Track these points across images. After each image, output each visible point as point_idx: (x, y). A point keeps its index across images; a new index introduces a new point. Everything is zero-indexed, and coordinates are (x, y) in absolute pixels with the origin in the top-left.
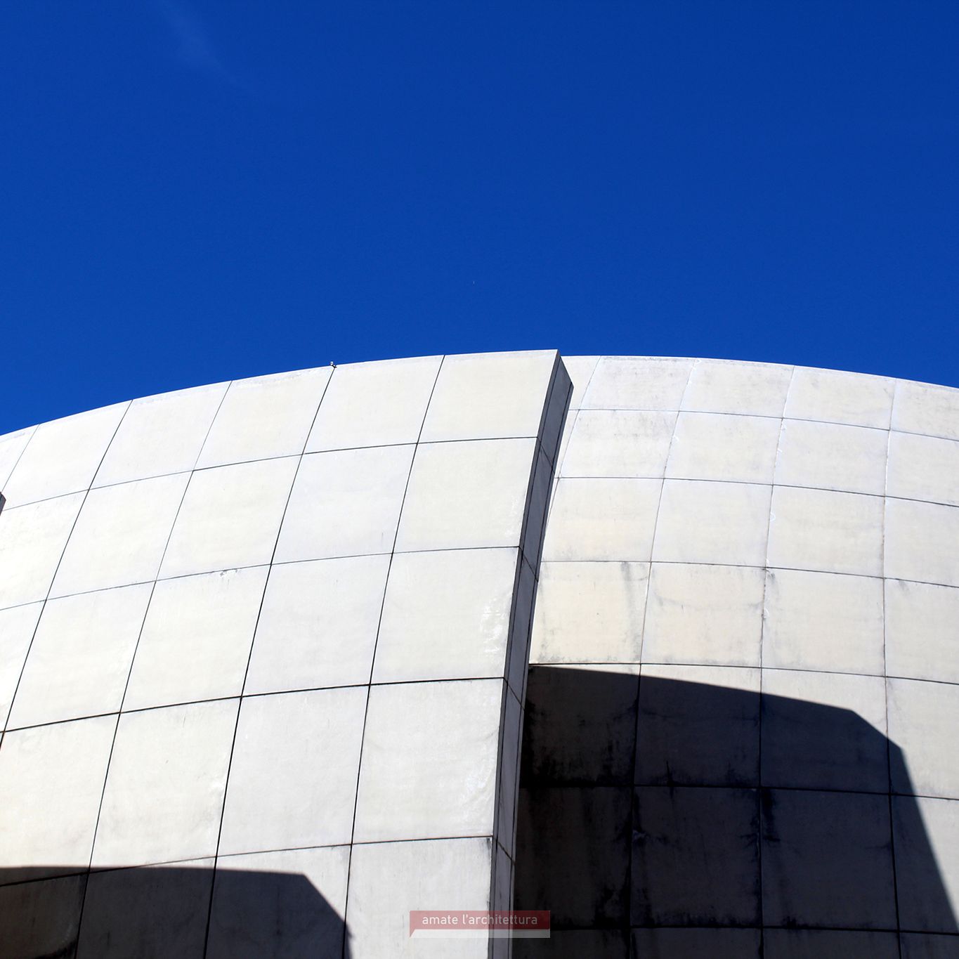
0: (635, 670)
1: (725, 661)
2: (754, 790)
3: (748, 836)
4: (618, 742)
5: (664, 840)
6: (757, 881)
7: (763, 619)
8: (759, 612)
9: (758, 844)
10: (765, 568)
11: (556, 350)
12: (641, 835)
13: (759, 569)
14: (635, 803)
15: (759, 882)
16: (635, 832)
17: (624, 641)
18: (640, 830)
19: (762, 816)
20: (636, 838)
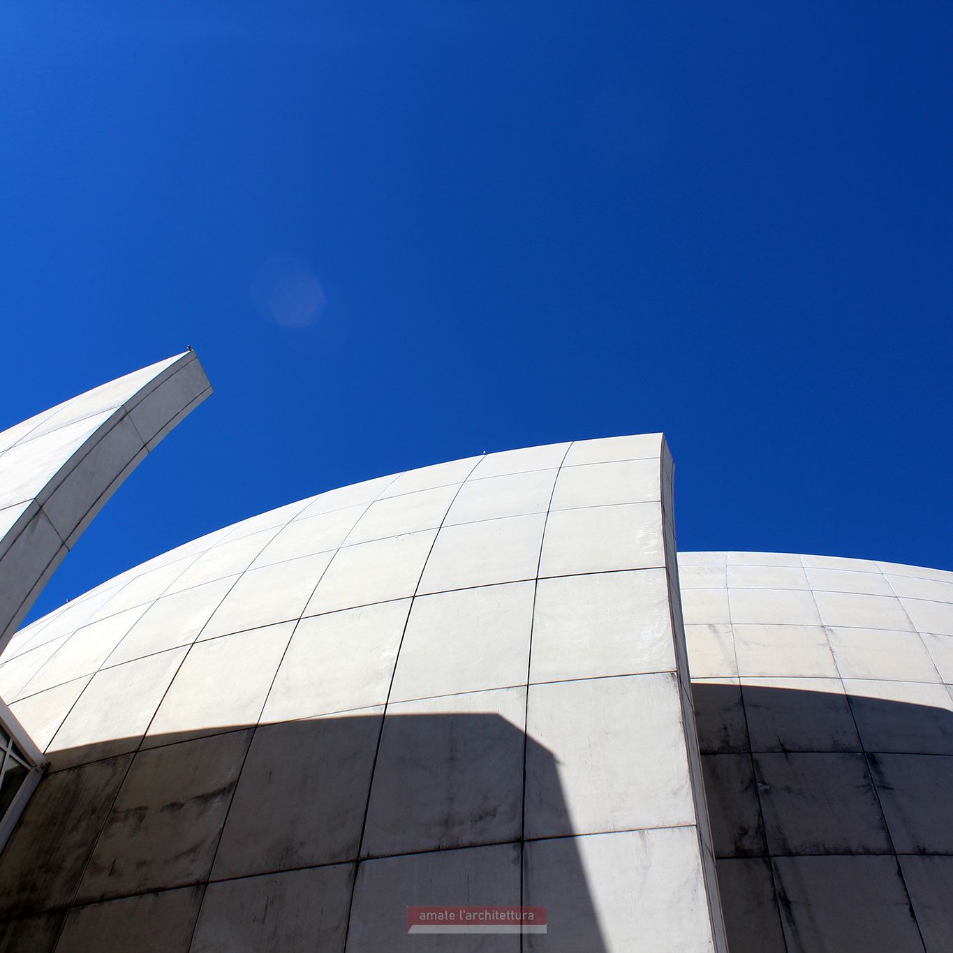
0: (736, 682)
1: (810, 674)
2: (860, 754)
3: (864, 786)
4: (731, 725)
5: (788, 790)
6: (881, 819)
7: (832, 652)
8: (828, 648)
9: (874, 792)
10: (822, 627)
11: (662, 434)
12: (765, 787)
13: (819, 628)
14: (756, 765)
15: (883, 819)
16: (760, 784)
17: (722, 665)
18: (764, 783)
19: (872, 772)
20: (761, 789)
